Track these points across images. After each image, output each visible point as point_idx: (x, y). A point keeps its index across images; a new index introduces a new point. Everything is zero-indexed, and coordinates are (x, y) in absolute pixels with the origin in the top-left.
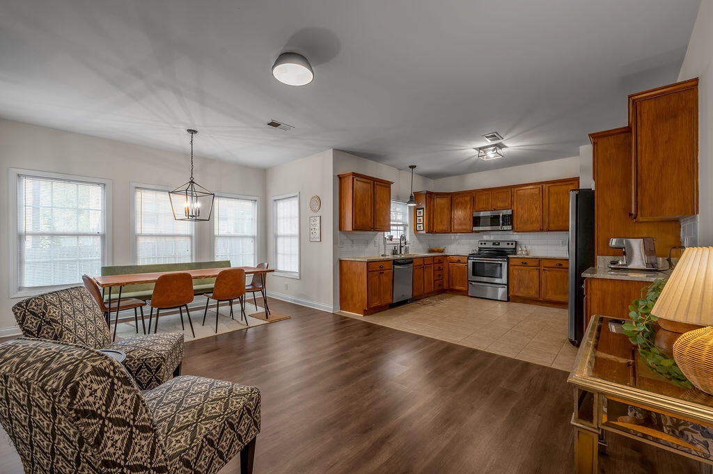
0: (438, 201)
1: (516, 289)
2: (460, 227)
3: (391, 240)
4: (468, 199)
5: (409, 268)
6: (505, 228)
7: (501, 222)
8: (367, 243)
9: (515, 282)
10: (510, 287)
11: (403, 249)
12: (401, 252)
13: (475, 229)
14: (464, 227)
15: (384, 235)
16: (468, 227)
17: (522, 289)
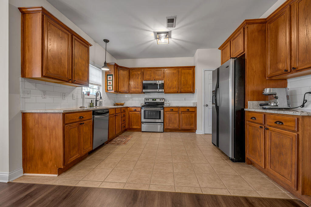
0: (121, 72)
1: (168, 125)
2: (135, 90)
3: (88, 95)
4: (139, 72)
5: (106, 117)
6: (160, 90)
7: (159, 87)
8: (64, 95)
9: (167, 121)
10: (165, 124)
11: (98, 103)
12: (96, 105)
13: (144, 91)
14: (137, 90)
15: (82, 89)
16: (140, 90)
17: (171, 125)
